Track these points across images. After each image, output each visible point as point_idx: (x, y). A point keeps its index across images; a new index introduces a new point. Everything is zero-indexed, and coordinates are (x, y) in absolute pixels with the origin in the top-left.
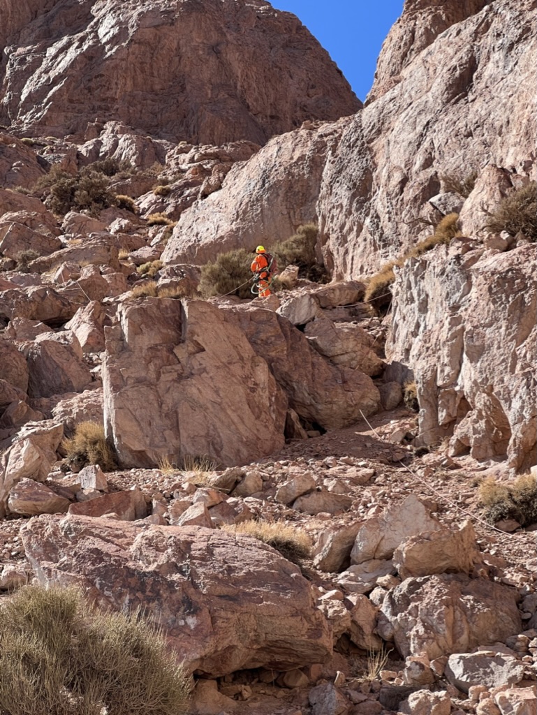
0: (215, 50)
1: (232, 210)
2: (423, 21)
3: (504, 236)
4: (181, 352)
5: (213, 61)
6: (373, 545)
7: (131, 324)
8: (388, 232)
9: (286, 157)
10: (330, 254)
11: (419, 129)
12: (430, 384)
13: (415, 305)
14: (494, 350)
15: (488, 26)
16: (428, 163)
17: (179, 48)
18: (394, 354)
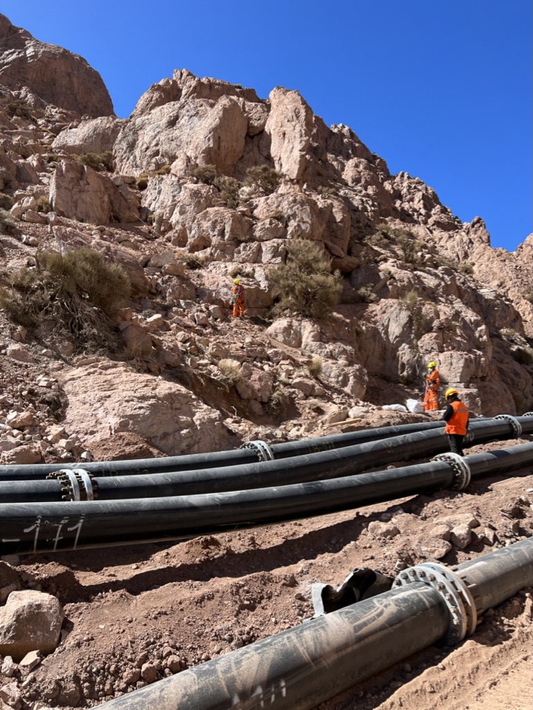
0: (69, 75)
1: (81, 136)
2: (156, 95)
3: (195, 179)
4: (82, 183)
5: (67, 78)
6: (156, 262)
7: (66, 168)
8: (138, 163)
9: (104, 125)
10: (115, 164)
11: (156, 132)
12: (161, 217)
13: (156, 191)
14: (188, 214)
15: (184, 106)
16: (157, 145)
17: (56, 69)
18: (145, 204)
